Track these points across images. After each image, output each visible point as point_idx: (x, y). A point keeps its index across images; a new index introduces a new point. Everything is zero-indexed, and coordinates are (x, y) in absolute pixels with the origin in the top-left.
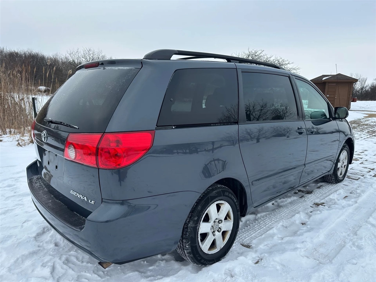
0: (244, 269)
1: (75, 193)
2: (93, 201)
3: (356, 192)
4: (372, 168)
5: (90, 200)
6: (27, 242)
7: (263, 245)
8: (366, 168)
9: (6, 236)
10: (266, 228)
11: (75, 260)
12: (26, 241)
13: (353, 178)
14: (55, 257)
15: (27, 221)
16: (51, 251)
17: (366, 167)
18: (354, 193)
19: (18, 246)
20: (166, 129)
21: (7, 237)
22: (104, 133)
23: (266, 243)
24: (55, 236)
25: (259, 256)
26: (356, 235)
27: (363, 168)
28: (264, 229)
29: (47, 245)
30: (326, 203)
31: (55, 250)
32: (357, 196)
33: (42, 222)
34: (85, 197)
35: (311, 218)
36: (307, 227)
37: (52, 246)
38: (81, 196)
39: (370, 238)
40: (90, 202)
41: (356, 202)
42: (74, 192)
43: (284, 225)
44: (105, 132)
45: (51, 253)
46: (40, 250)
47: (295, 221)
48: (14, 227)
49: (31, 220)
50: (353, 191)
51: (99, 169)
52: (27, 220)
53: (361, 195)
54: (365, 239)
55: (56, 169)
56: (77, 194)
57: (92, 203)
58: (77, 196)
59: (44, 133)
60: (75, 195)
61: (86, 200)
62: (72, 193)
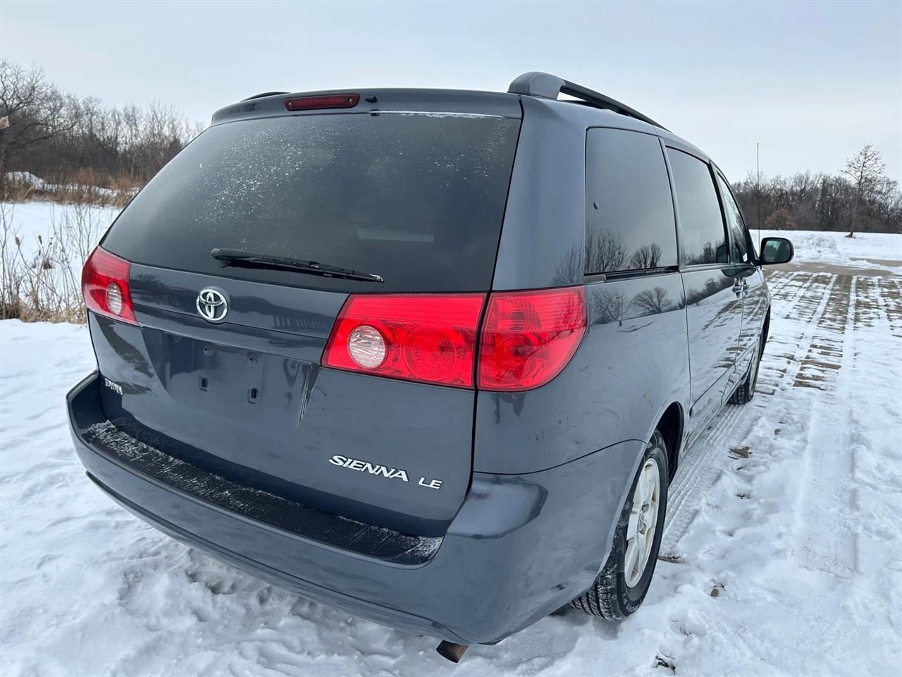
0: (702, 612)
1: (355, 462)
2: (434, 481)
3: (793, 420)
4: (782, 369)
5: (423, 479)
6: (106, 619)
7: (702, 552)
8: (771, 368)
9: (18, 613)
10: (680, 512)
11: (284, 652)
12: (102, 619)
13: (763, 390)
14: (223, 652)
15: (47, 559)
16: (197, 637)
17: (770, 366)
18: (787, 422)
19: (87, 636)
20: (597, 281)
21: (20, 616)
22: (489, 294)
23: (706, 547)
24: (181, 592)
25: (716, 578)
26: (858, 509)
27: (765, 368)
28: (678, 516)
29: (172, 620)
30: (752, 448)
31: (204, 631)
32: (798, 427)
33: (105, 557)
34: (403, 473)
35: (755, 482)
36: (759, 503)
37: (189, 622)
38: (383, 469)
39: (885, 512)
40: (423, 483)
41: (805, 441)
43: (710, 502)
45: (200, 640)
46: (160, 638)
47: (725, 491)
48: (19, 582)
49: (61, 555)
50: (785, 418)
51: (477, 391)
52: (46, 557)
53: (806, 425)
54: (879, 517)
55: (252, 400)
56: (364, 466)
57: (431, 486)
58: (363, 470)
59: (214, 294)
60: (355, 466)
61: (407, 480)
62: (341, 463)
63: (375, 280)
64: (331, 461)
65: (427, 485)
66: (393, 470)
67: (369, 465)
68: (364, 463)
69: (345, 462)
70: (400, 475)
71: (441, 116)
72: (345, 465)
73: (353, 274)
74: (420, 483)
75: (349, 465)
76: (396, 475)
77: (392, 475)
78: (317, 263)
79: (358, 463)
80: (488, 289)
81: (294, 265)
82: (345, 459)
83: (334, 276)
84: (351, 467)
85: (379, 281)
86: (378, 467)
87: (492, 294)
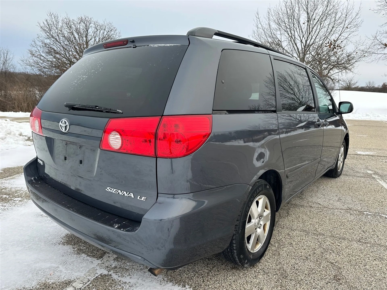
1: (115, 190)
2: (143, 197)
5: (139, 197)
20: (221, 114)
22: (162, 117)
34: (132, 194)
38: (125, 193)
40: (139, 198)
42: (113, 189)
44: (163, 115)
51: (157, 158)
55: (80, 165)
56: (118, 191)
57: (142, 199)
58: (117, 193)
59: (65, 121)
60: (115, 192)
61: (133, 197)
62: (110, 190)
63: (119, 113)
64: (106, 189)
65: (141, 199)
66: (128, 193)
67: (120, 191)
68: (118, 190)
69: (111, 190)
70: (131, 195)
71: (157, 46)
72: (111, 191)
73: (110, 110)
74: (138, 198)
75: (113, 191)
76: (129, 195)
77: (128, 195)
78: (97, 106)
79: (116, 190)
80: (162, 115)
81: (90, 108)
82: (111, 189)
83: (107, 112)
84: (113, 192)
85: (120, 113)
86: (123, 192)
87: (163, 117)
